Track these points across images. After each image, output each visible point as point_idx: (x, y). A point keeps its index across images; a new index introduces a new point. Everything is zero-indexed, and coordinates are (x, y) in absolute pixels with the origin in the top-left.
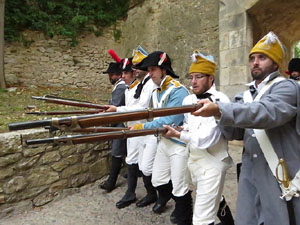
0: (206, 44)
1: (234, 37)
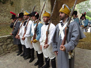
0: (37, 7)
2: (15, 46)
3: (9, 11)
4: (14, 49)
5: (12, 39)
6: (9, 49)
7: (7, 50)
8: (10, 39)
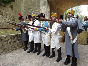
0: (37, 10)
1: (44, 8)
2: (20, 43)
3: (9, 14)
4: (20, 46)
5: (18, 37)
6: (16, 46)
7: (14, 47)
8: (17, 37)
